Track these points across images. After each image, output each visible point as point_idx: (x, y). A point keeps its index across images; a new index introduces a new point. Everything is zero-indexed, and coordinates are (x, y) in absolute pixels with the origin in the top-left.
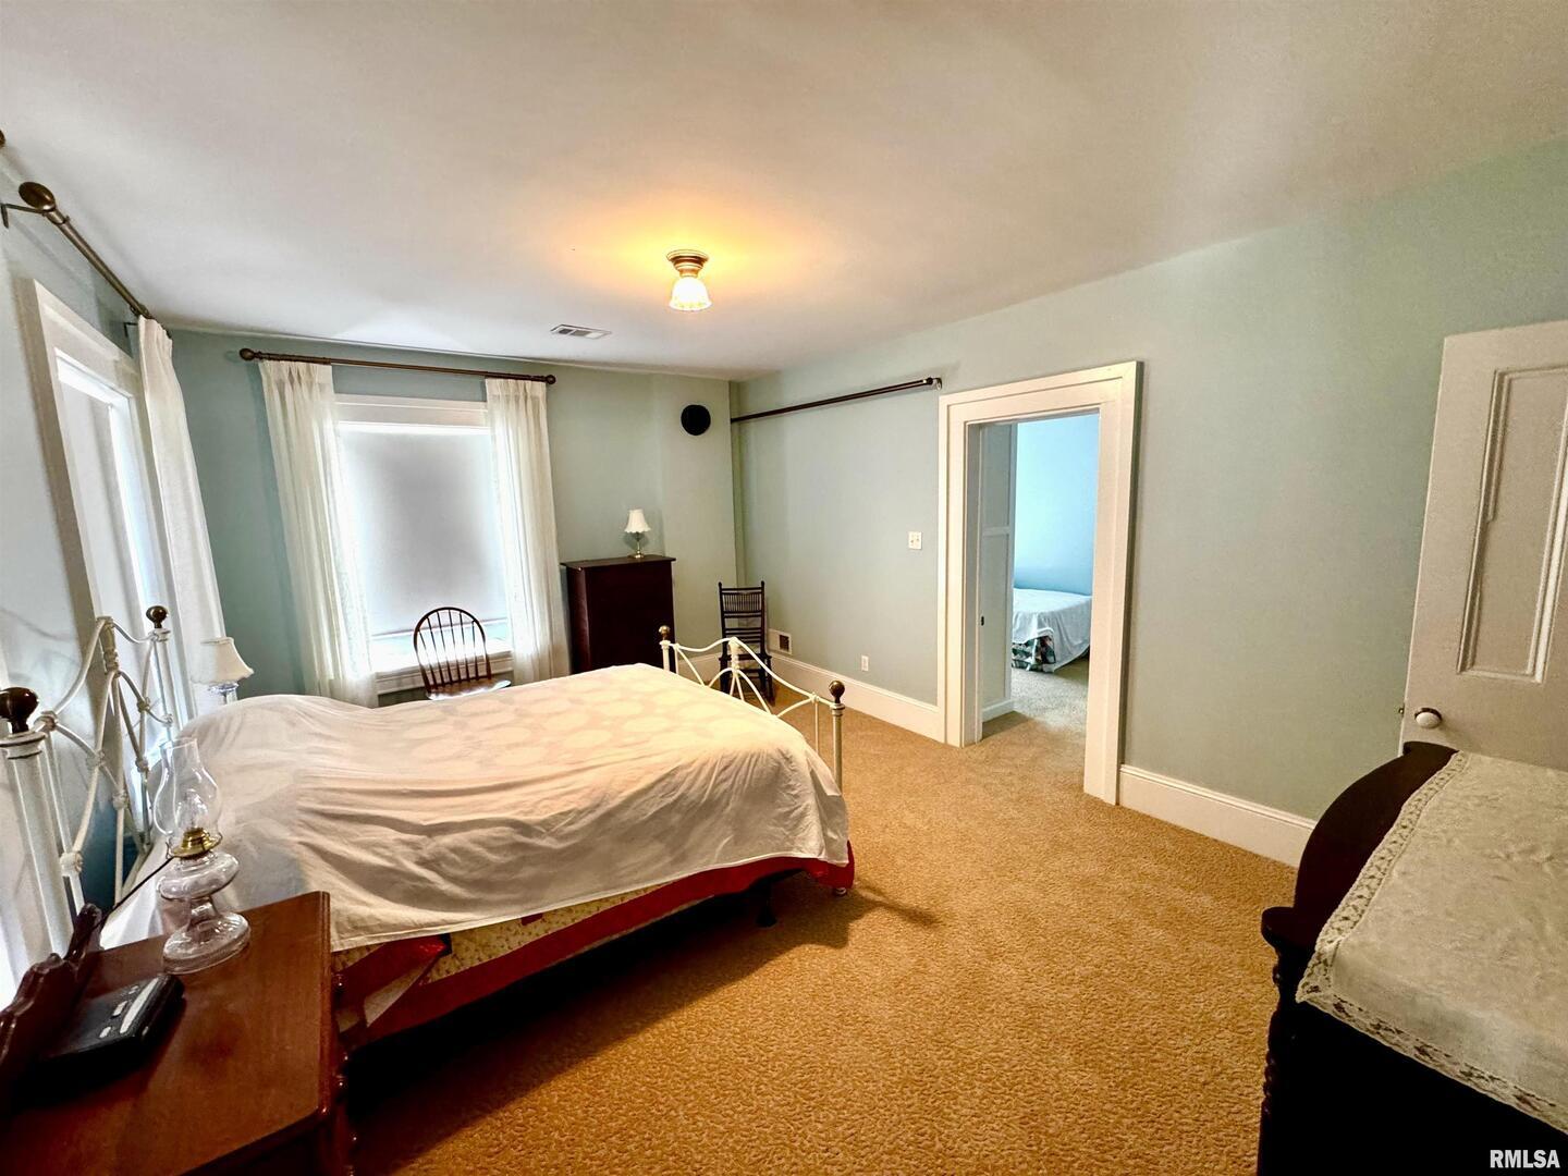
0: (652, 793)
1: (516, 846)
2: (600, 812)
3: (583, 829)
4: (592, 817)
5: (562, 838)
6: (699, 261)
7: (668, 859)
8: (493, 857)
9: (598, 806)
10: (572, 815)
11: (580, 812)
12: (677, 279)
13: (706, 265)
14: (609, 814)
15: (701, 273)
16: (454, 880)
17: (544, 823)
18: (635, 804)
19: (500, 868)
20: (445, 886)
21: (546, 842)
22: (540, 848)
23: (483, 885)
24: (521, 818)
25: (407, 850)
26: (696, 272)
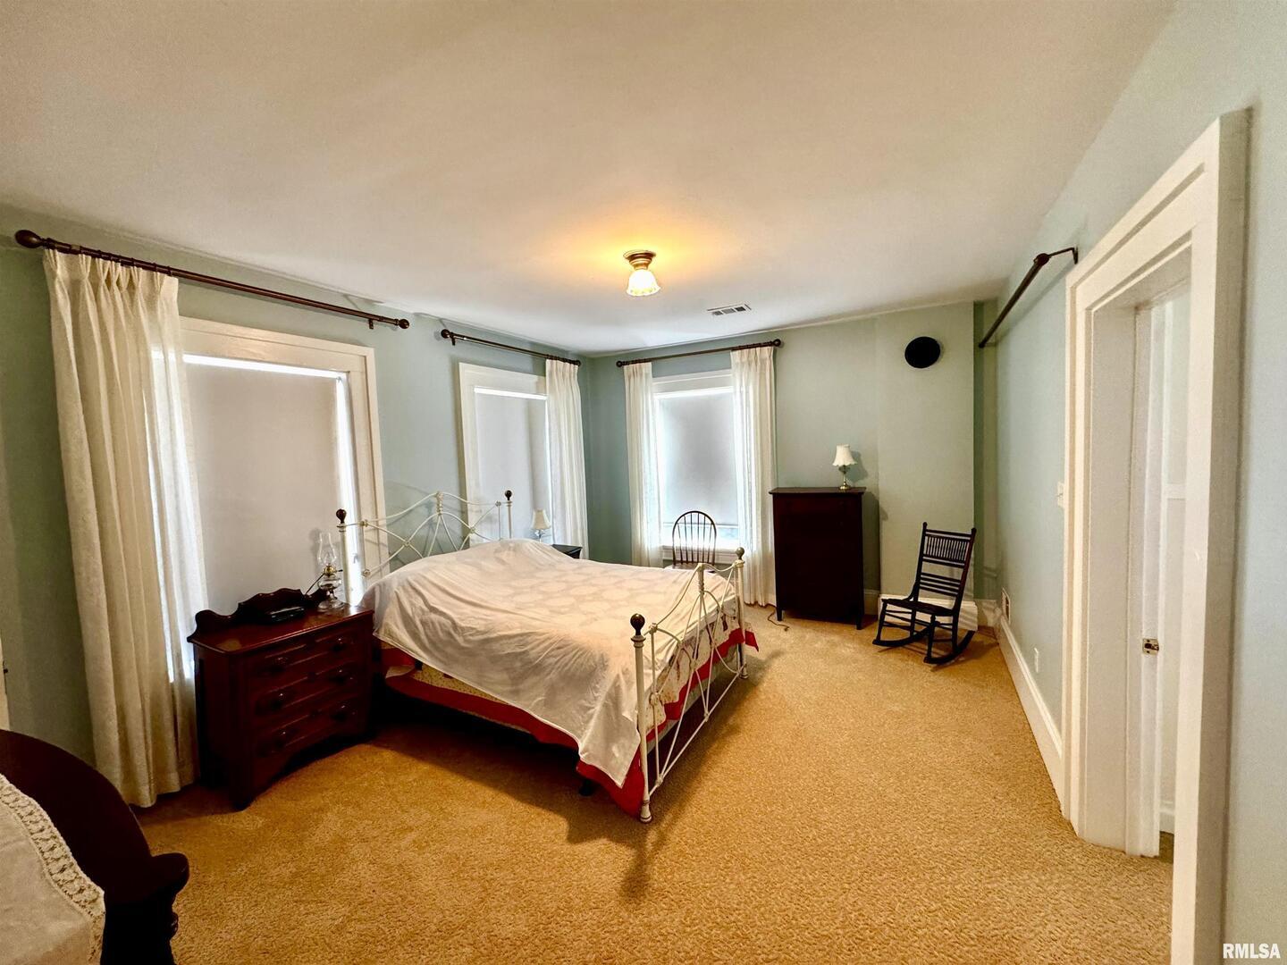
0: (512, 641)
1: (449, 634)
2: (485, 636)
3: (474, 641)
4: (481, 637)
5: (466, 641)
6: (649, 256)
7: (509, 688)
8: (440, 634)
9: (486, 633)
10: (474, 631)
11: (478, 632)
12: (632, 272)
13: (654, 259)
14: (487, 641)
15: (650, 266)
16: (427, 636)
17: (462, 629)
18: (501, 642)
19: (441, 641)
20: (423, 637)
21: (460, 639)
22: (455, 640)
23: (434, 646)
24: (457, 621)
25: (420, 612)
26: (647, 265)
